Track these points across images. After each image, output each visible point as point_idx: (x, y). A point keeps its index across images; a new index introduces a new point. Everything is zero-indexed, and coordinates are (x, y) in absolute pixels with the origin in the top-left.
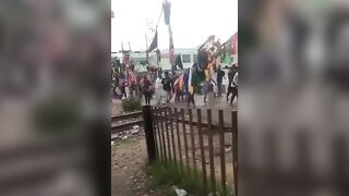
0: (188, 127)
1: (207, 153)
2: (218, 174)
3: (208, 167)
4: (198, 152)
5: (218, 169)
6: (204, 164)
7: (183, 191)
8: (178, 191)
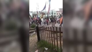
0: (48, 32)
1: (53, 39)
2: (56, 44)
3: (53, 42)
4: (51, 38)
5: (56, 43)
6: (52, 41)
7: (47, 48)
8: (46, 49)
